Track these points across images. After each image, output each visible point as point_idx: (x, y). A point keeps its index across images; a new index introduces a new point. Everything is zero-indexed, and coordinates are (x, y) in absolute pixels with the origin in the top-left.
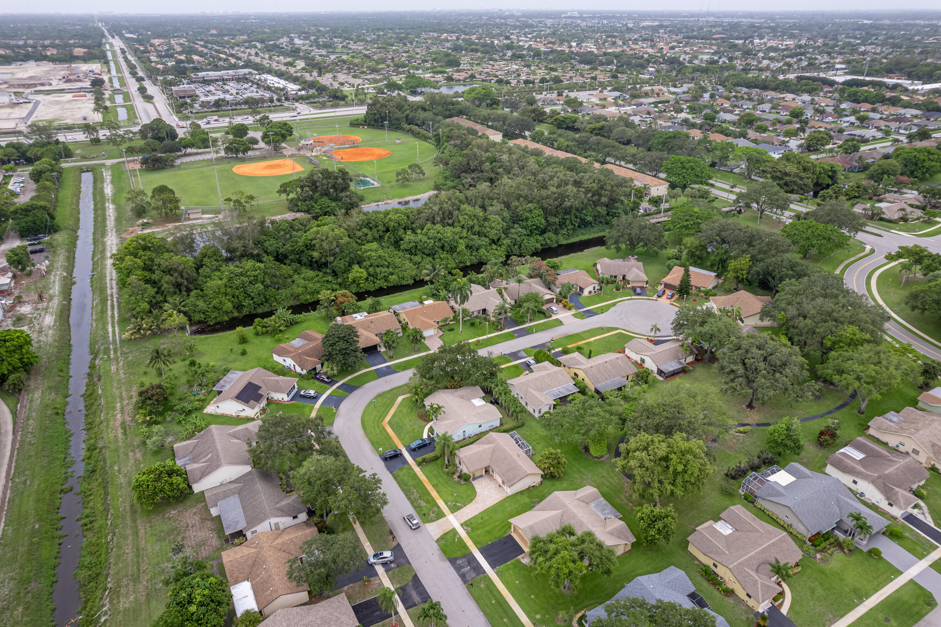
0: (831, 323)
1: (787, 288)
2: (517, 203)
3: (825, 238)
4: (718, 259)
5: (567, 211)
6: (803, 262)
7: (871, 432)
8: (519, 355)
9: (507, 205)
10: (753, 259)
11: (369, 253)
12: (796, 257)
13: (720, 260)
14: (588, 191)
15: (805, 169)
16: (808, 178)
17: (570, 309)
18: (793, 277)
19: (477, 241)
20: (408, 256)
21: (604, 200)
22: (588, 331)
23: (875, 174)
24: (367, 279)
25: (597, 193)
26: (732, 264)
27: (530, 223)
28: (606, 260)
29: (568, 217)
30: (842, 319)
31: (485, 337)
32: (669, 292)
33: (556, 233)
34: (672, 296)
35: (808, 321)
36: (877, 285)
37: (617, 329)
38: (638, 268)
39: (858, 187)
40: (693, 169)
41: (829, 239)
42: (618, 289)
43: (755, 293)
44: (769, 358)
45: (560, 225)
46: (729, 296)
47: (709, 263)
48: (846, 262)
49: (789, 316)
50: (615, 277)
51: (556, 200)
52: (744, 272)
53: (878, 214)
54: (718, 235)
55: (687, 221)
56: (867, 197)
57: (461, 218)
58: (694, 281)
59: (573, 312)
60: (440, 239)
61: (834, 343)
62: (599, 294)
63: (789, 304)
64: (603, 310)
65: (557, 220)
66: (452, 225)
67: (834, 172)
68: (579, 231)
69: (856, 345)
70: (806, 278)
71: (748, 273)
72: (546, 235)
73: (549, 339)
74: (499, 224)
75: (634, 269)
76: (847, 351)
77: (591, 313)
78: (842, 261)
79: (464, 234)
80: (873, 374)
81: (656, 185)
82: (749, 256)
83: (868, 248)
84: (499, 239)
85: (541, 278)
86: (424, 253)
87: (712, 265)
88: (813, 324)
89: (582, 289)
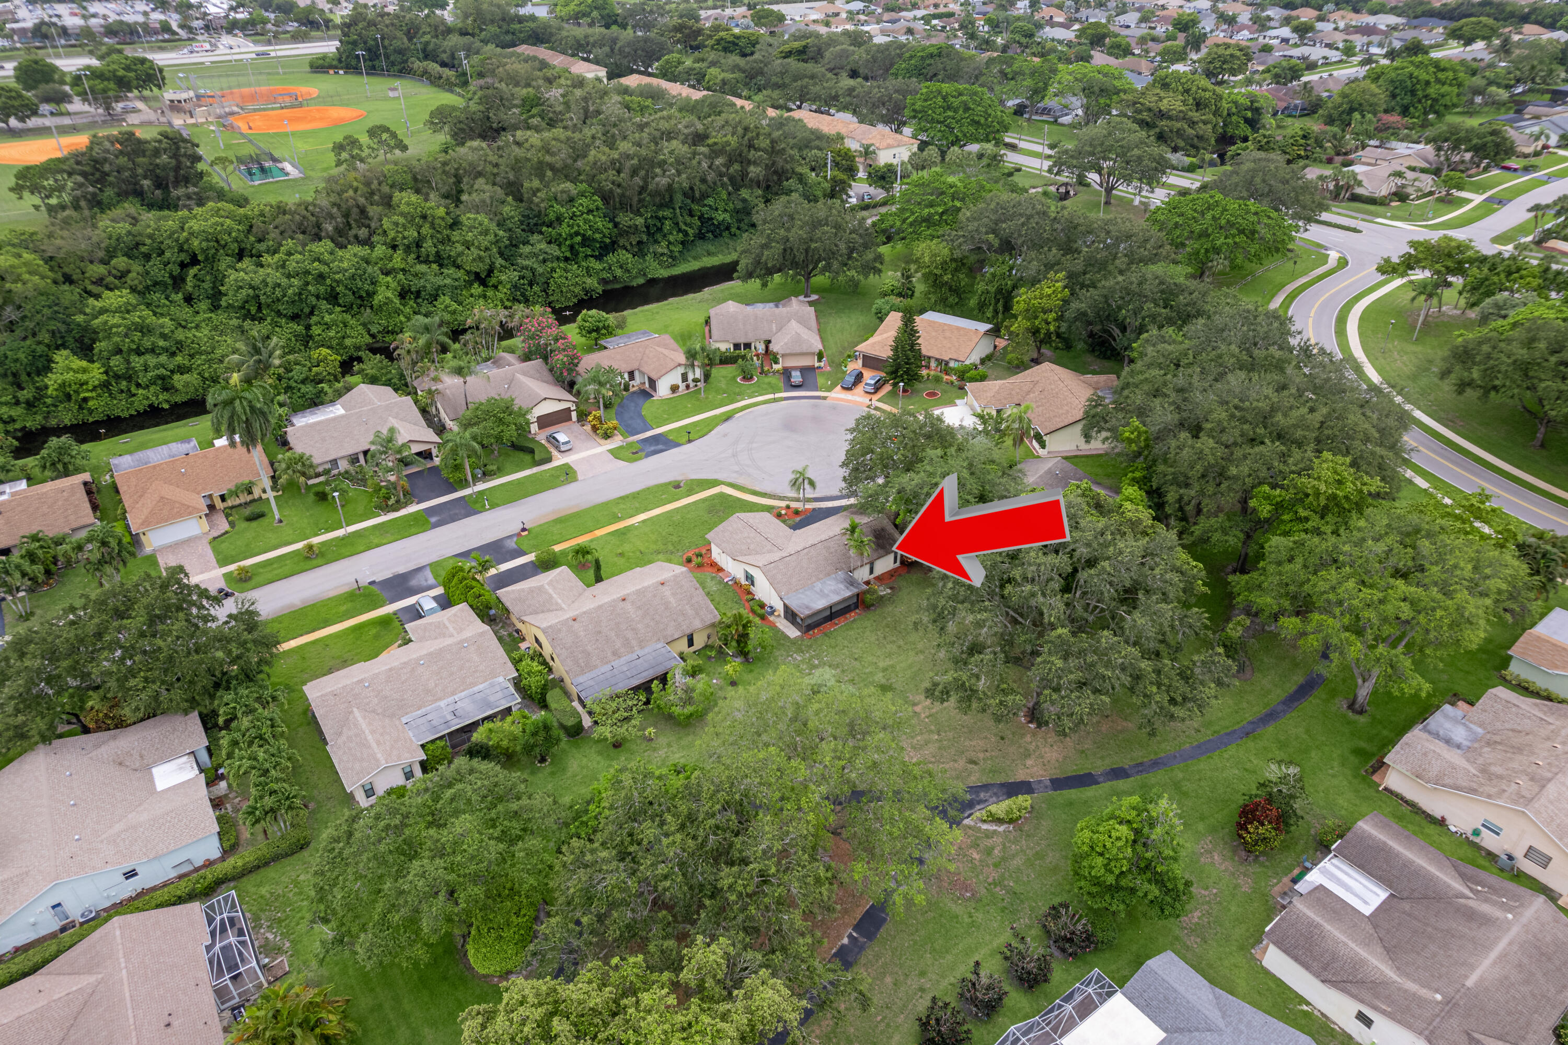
0: (1271, 448)
1: (1150, 350)
2: (536, 183)
3: (1241, 232)
4: (992, 290)
5: (665, 198)
6: (1193, 284)
7: (1393, 780)
8: (414, 583)
9: (514, 190)
10: (1075, 282)
11: (104, 317)
12: (1179, 273)
13: (999, 291)
14: (716, 152)
15: (1199, 105)
16: (1205, 123)
17: (607, 436)
18: (1170, 321)
19: (430, 276)
20: (235, 322)
21: (755, 171)
22: (635, 496)
23: (1335, 114)
24: (105, 385)
25: (738, 157)
26: (1023, 298)
27: (564, 230)
28: (732, 306)
29: (667, 213)
30: (1299, 433)
31: (340, 533)
32: (870, 377)
33: (640, 250)
34: (877, 387)
35: (1206, 443)
36: (1361, 334)
37: (715, 483)
38: (802, 321)
39: (1304, 137)
40: (967, 109)
41: (1253, 232)
42: (747, 377)
43: (1079, 368)
44: (1083, 576)
45: (649, 234)
46: (1012, 380)
47: (973, 302)
48: (1289, 288)
49: (1154, 429)
50: (748, 346)
51: (634, 172)
52: (1051, 316)
53: (1348, 187)
54: (994, 232)
55: (931, 205)
56: (1324, 157)
57: (386, 224)
58: (928, 345)
59: (617, 441)
60: (321, 277)
61: (1279, 507)
62: (698, 392)
63: (1156, 393)
64: (690, 435)
65: (640, 221)
66: (366, 242)
67: (1257, 111)
68: (701, 247)
69: (1343, 513)
70: (1201, 321)
71: (1060, 318)
72: (611, 258)
73: (516, 528)
74: (486, 232)
75: (794, 324)
76: (1317, 532)
77: (662, 443)
78: (1282, 286)
79: (398, 260)
80: (1406, 611)
81: (889, 147)
82: (1061, 275)
83: (1333, 255)
84: (490, 272)
85: (545, 358)
86: (279, 314)
87: (982, 306)
88: (1220, 452)
89: (653, 383)
